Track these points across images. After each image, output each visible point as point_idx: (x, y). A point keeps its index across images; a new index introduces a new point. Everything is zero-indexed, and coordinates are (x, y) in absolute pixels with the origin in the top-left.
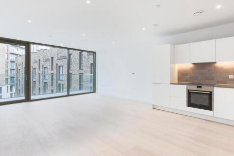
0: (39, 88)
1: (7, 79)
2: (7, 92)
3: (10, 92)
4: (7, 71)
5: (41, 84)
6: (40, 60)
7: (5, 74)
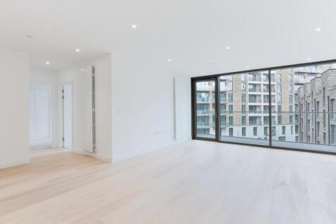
0: (325, 133)
1: (291, 117)
2: (292, 133)
3: (294, 135)
4: (291, 107)
5: (327, 128)
6: (324, 88)
7: (288, 111)
